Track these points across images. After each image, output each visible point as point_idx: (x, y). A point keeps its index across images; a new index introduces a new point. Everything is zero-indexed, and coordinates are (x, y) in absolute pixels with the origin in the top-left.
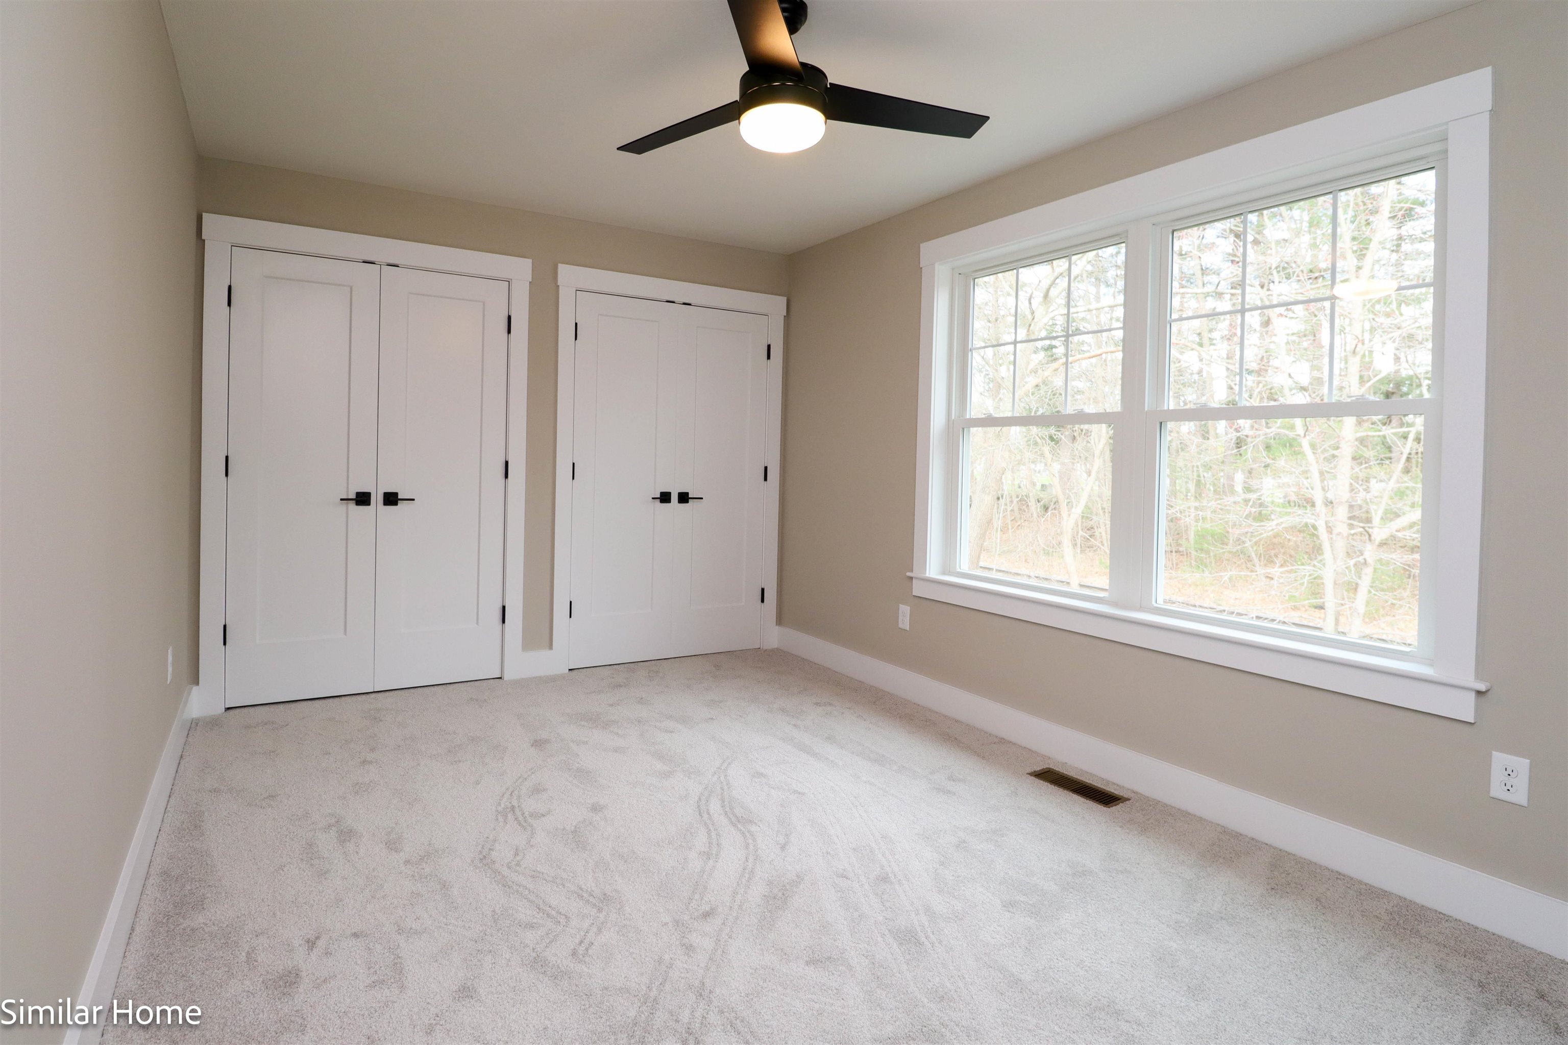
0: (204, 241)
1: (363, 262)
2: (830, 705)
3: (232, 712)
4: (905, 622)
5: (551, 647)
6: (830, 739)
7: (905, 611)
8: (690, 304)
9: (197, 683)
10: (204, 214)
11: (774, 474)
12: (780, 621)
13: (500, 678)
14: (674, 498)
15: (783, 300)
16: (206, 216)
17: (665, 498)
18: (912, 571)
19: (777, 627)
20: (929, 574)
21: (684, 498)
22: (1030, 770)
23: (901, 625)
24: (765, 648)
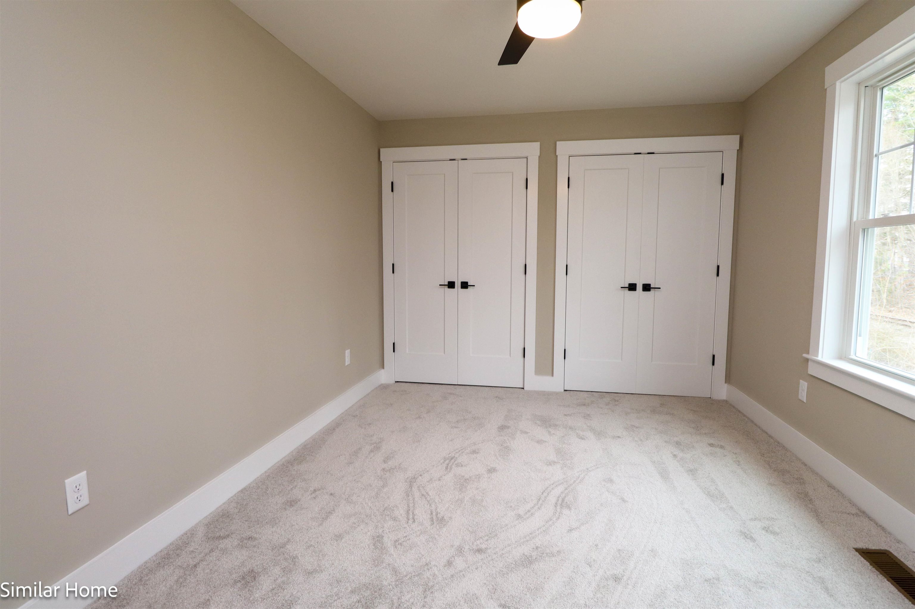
0: (381, 162)
1: (450, 160)
2: (722, 447)
3: (397, 383)
4: (803, 395)
5: (553, 375)
6: (692, 472)
7: (804, 385)
8: (653, 153)
9: (383, 368)
10: (381, 149)
11: (726, 271)
12: (728, 379)
13: (523, 388)
14: (639, 287)
15: (736, 138)
16: (381, 150)
17: (632, 287)
18: (808, 353)
19: (726, 384)
20: (822, 357)
21: (647, 288)
22: (856, 547)
23: (800, 398)
24: (714, 399)
